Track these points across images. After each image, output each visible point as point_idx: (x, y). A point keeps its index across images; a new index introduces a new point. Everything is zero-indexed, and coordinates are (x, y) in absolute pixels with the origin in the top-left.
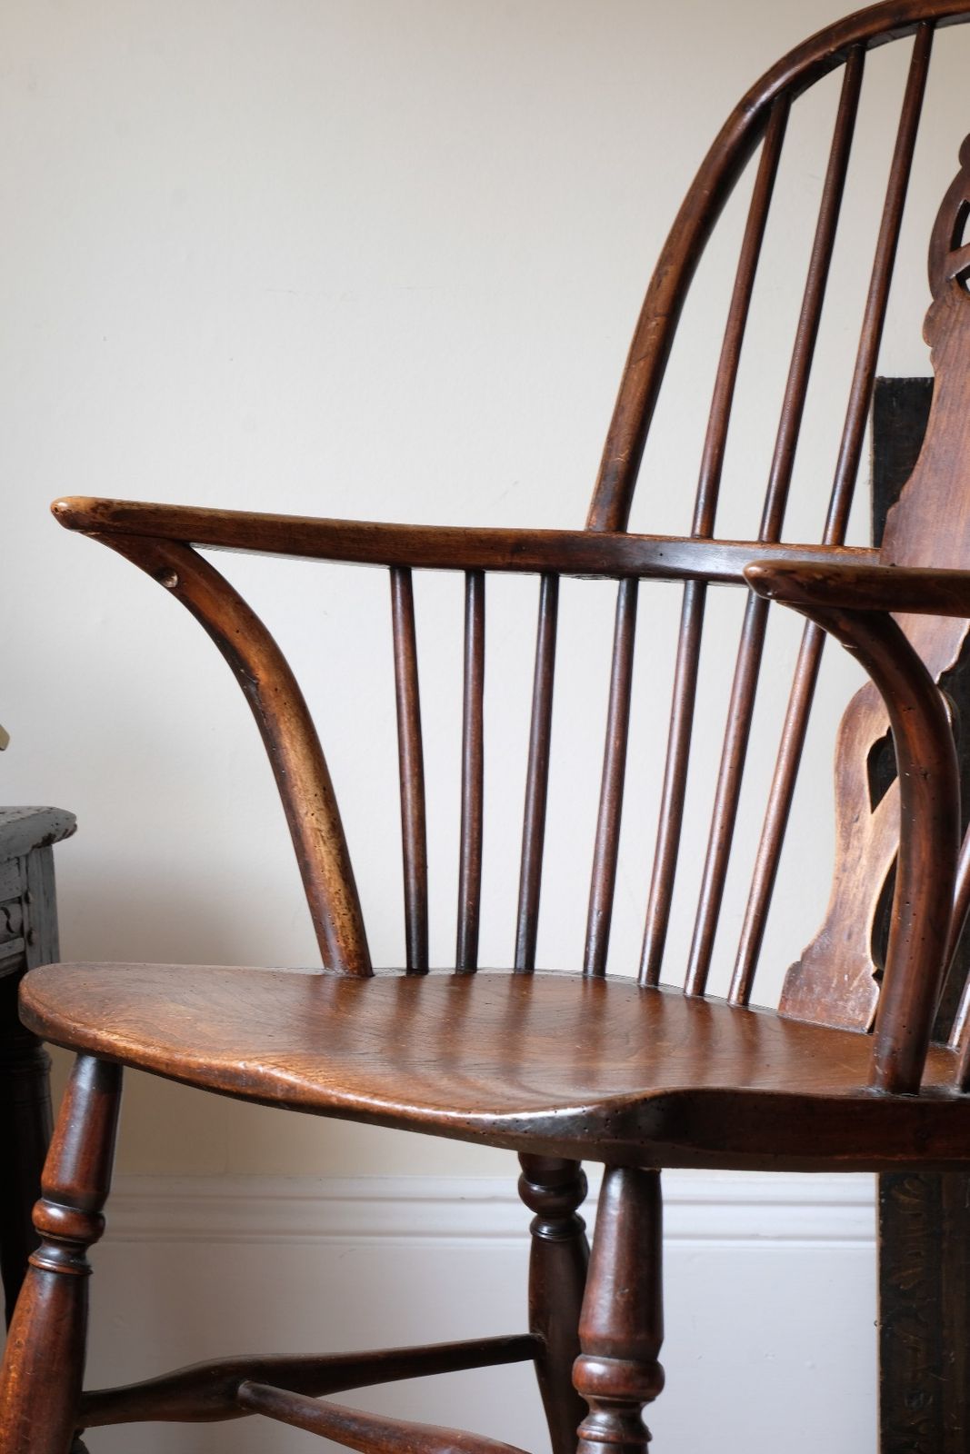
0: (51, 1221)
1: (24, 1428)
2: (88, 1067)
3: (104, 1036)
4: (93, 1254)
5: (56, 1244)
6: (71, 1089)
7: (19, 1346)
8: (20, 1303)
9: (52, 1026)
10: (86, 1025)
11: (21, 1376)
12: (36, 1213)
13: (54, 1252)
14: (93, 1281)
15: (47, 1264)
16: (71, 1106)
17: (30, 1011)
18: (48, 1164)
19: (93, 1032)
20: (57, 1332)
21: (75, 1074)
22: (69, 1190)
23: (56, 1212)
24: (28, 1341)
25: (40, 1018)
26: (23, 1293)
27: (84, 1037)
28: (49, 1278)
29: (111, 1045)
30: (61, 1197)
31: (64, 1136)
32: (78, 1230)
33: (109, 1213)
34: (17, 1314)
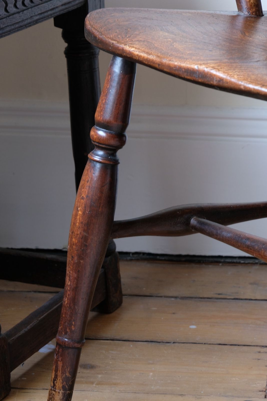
0: (100, 137)
1: (85, 239)
2: (119, 62)
3: (127, 48)
4: (120, 154)
5: (102, 149)
6: (110, 72)
7: (83, 198)
8: (83, 177)
9: (102, 42)
10: (118, 42)
11: (84, 213)
12: (92, 133)
13: (101, 153)
14: (120, 167)
15: (97, 158)
16: (110, 81)
17: (90, 33)
18: (98, 109)
19: (122, 46)
20: (101, 192)
21: (112, 64)
22: (108, 122)
23: (102, 133)
24: (87, 196)
25: (95, 37)
26: (85, 172)
27: (117, 48)
28: (98, 166)
29: (130, 53)
30: (105, 126)
31: (106, 95)
32: (113, 142)
33: (127, 133)
34: (82, 183)
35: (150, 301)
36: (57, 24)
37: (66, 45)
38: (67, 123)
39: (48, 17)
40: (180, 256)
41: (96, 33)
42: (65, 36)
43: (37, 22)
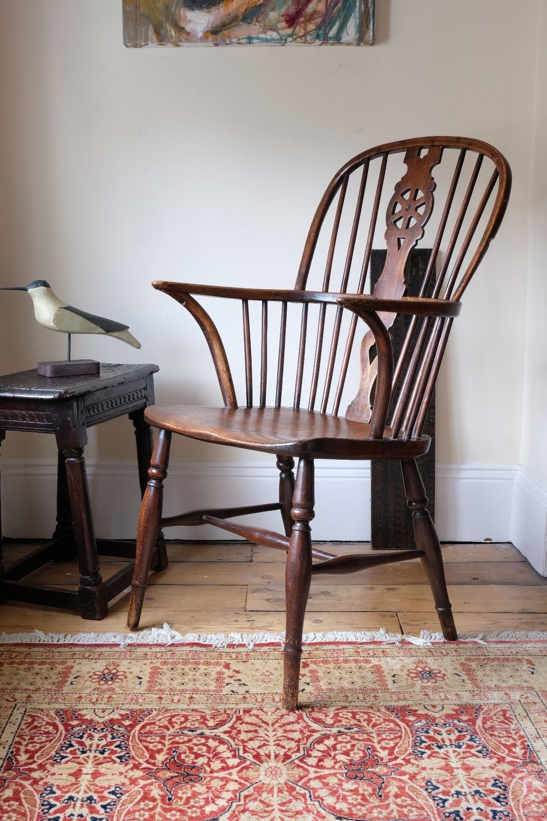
0: (153, 473)
1: (146, 527)
2: (163, 432)
3: (167, 424)
4: (164, 482)
5: (154, 479)
6: (158, 439)
7: (145, 506)
8: (145, 495)
9: (153, 422)
10: (162, 421)
11: (145, 514)
12: (149, 471)
13: (154, 481)
14: (164, 488)
15: (152, 484)
16: (159, 443)
17: (147, 418)
18: (152, 458)
19: (163, 423)
20: (155, 503)
21: (159, 435)
22: (158, 465)
23: (154, 471)
24: (147, 505)
25: (150, 420)
26: (146, 492)
27: (161, 424)
28: (153, 488)
29: (168, 427)
30: (156, 467)
31: (156, 451)
32: (160, 476)
33: (168, 471)
34: (144, 497)
35: (183, 565)
36: (130, 418)
37: (132, 421)
38: (137, 472)
39: (125, 413)
40: (199, 541)
41: (150, 417)
42: (135, 424)
43: (119, 415)
